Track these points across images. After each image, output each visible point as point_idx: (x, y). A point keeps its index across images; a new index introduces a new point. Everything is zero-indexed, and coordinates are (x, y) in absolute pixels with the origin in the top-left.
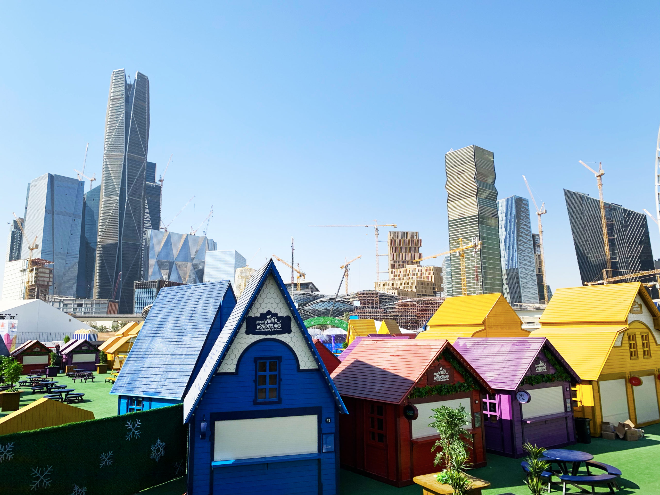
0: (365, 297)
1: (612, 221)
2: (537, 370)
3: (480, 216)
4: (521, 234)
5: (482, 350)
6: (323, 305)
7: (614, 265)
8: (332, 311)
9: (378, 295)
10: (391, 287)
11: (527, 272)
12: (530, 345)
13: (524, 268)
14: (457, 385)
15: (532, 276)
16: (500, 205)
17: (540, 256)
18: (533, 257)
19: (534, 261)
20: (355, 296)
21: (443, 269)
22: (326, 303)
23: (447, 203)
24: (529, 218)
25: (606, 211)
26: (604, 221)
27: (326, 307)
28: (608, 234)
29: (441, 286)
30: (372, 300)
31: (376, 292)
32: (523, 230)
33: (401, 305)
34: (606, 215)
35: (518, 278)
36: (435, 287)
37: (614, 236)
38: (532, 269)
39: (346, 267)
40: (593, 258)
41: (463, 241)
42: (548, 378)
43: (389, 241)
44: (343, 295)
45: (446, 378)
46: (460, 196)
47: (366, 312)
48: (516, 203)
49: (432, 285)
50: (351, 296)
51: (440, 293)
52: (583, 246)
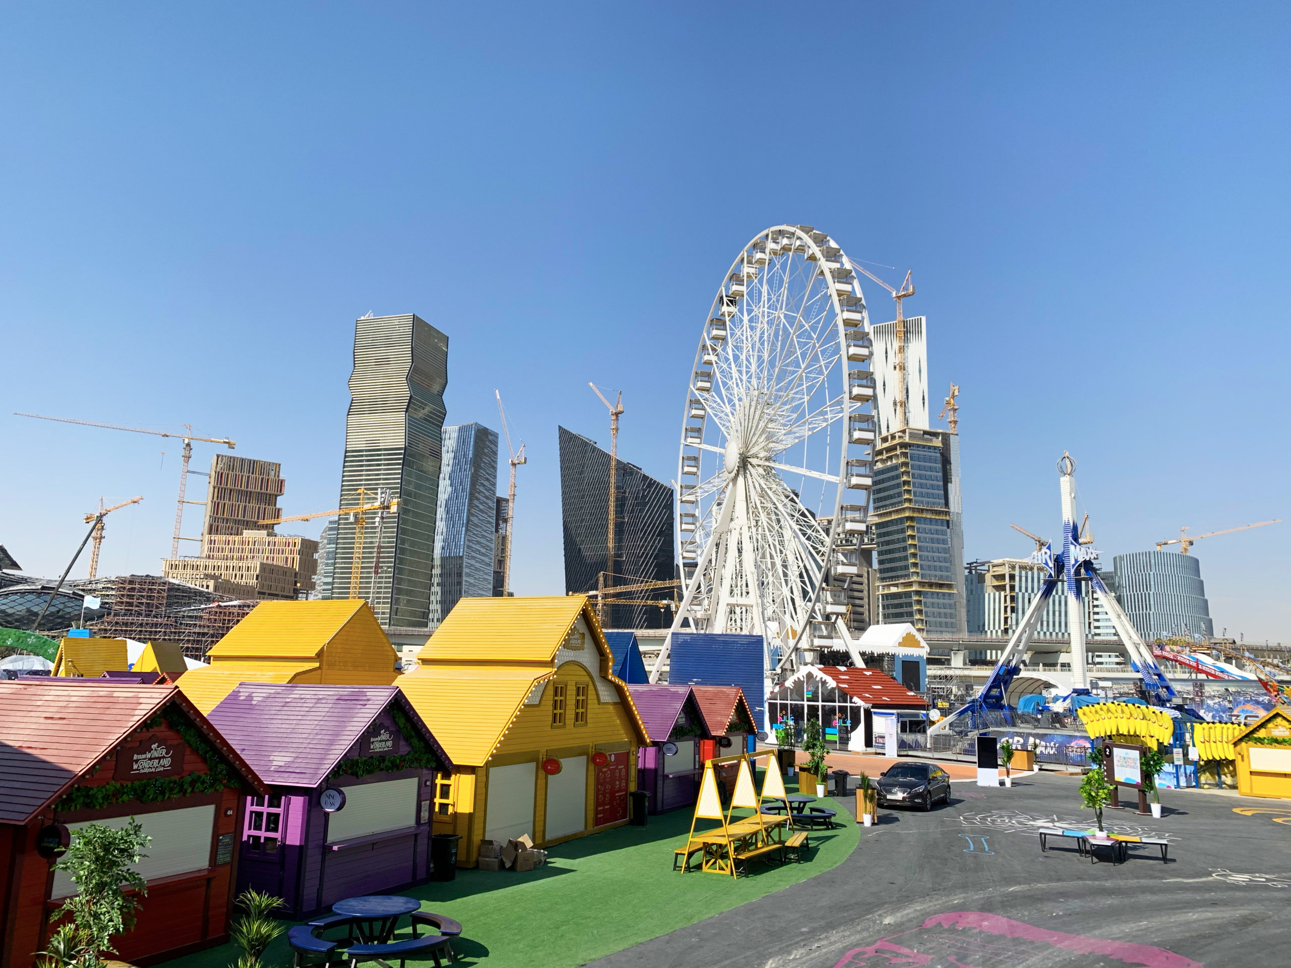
0: (133, 589)
1: (625, 493)
2: (372, 747)
3: (408, 452)
4: (477, 494)
5: (278, 708)
6: (21, 601)
7: (618, 566)
8: (44, 617)
9: (166, 588)
10: (202, 571)
11: (478, 565)
12: (368, 700)
13: (474, 558)
14: (188, 779)
15: (486, 574)
16: (447, 436)
17: (504, 538)
18: (492, 540)
19: (493, 546)
20: (109, 585)
21: (320, 545)
22: (30, 597)
23: (348, 415)
24: (495, 468)
25: (617, 475)
26: (612, 490)
27: (28, 605)
28: (616, 514)
29: (310, 579)
30: (150, 597)
31: (162, 581)
32: (481, 489)
33: (216, 612)
34: (617, 482)
35: (460, 575)
36: (298, 579)
37: (624, 518)
38: (487, 560)
39: (100, 519)
40: (589, 552)
41: (366, 494)
42: (392, 762)
43: (213, 474)
44: (81, 583)
45: (164, 766)
46: (375, 406)
47: (132, 623)
48: (476, 437)
49: (293, 575)
50: (100, 586)
51: (307, 594)
52: (577, 528)
